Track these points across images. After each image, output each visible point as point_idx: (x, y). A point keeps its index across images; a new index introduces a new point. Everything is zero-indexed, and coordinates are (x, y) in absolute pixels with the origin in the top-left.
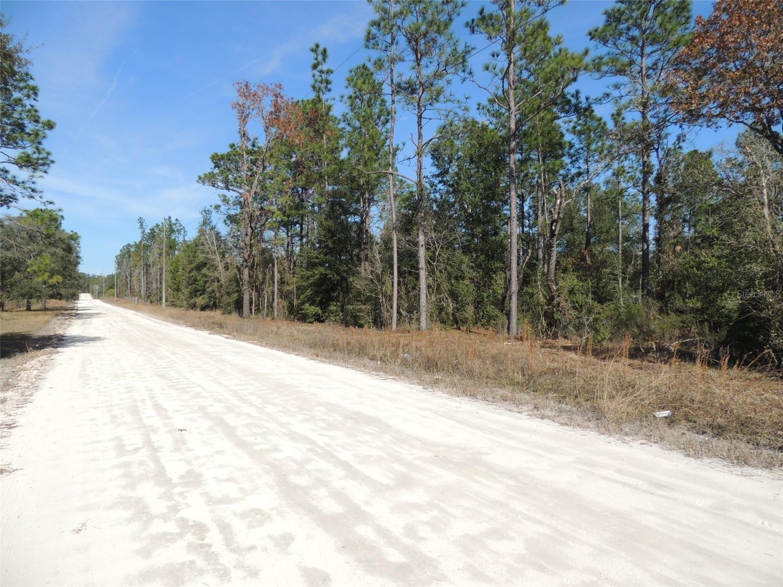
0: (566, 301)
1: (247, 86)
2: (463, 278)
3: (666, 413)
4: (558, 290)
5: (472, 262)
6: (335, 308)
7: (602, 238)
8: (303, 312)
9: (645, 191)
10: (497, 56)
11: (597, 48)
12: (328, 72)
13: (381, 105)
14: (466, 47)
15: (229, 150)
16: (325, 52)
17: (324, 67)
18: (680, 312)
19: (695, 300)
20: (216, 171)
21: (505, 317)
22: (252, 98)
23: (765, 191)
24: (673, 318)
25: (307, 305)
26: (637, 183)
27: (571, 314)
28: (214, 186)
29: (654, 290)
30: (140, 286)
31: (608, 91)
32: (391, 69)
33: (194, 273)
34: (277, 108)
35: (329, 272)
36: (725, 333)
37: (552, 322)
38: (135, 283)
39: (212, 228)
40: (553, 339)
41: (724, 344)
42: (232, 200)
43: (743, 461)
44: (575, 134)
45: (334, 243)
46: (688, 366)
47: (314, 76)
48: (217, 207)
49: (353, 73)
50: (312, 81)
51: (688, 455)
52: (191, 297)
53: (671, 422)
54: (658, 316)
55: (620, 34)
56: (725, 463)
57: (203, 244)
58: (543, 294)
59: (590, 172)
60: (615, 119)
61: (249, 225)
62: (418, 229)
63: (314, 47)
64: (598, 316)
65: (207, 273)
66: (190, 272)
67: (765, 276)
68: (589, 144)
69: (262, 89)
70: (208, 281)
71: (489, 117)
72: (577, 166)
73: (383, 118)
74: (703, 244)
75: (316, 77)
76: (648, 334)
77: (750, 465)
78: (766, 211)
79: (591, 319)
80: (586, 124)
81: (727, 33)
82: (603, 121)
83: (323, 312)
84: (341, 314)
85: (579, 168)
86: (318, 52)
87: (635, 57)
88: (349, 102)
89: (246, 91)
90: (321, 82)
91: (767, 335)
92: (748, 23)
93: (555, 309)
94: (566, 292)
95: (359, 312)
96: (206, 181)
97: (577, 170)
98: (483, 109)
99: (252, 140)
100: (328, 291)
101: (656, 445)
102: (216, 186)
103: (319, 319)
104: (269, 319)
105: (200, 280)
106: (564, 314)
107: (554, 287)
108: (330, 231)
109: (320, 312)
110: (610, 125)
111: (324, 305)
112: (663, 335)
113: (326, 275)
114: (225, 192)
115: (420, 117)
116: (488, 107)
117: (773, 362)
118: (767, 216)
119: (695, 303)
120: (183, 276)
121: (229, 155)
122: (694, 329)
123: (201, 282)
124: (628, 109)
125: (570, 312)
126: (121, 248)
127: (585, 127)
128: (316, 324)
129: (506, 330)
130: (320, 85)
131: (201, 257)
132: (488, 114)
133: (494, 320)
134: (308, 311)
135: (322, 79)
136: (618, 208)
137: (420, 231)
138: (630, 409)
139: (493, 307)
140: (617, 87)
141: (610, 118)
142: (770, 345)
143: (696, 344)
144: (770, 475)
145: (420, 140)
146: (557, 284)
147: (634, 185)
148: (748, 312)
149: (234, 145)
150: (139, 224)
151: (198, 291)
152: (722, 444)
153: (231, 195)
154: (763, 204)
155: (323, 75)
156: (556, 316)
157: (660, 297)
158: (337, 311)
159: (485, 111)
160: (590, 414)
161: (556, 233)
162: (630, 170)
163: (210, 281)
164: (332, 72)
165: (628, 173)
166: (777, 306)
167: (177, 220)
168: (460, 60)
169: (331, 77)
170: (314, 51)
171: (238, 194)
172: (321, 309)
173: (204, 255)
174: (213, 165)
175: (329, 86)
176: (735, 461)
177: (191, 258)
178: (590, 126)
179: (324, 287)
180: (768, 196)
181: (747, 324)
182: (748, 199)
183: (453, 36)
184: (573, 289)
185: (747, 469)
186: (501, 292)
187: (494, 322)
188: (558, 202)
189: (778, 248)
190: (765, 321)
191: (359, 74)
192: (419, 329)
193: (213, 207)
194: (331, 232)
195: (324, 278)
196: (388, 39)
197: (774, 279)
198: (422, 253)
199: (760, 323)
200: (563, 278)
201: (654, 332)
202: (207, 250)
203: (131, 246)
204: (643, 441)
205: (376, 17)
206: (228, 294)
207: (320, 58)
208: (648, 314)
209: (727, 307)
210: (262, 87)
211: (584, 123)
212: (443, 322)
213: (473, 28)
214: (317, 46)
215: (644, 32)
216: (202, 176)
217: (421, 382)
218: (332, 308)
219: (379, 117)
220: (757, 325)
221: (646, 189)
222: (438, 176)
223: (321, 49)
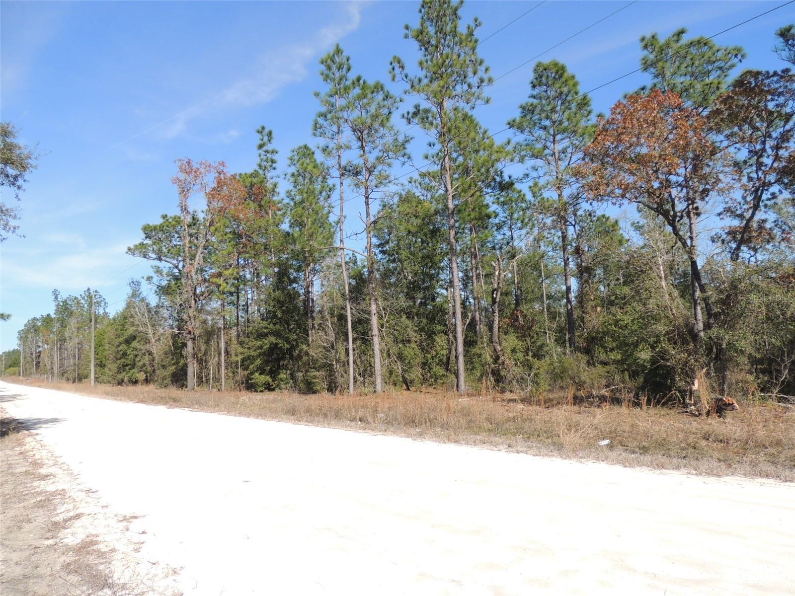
0: (510, 359)
1: (189, 163)
2: (409, 341)
3: (606, 442)
4: (502, 350)
5: (416, 326)
6: (285, 376)
7: (529, 298)
8: (253, 381)
9: (566, 258)
10: (434, 146)
11: (516, 135)
12: (273, 152)
13: (322, 182)
14: (405, 137)
15: (161, 221)
16: (270, 134)
17: (269, 147)
18: (604, 364)
19: (615, 353)
20: (148, 241)
21: (453, 376)
22: (194, 174)
23: (661, 268)
24: (600, 369)
25: (257, 374)
26: (556, 247)
27: (514, 371)
28: (145, 257)
29: (581, 345)
30: (52, 363)
31: (527, 172)
32: (339, 156)
33: (123, 347)
34: (220, 183)
35: (280, 341)
36: (642, 380)
37: (499, 378)
38: (46, 359)
39: (143, 300)
40: (501, 393)
41: (642, 388)
42: (165, 271)
43: (661, 466)
44: (498, 204)
45: (283, 312)
46: (616, 409)
47: (260, 156)
48: (149, 279)
49: (295, 153)
50: (258, 160)
51: (625, 466)
52: (119, 372)
53: (611, 447)
54: (587, 368)
55: (535, 125)
56: (650, 469)
57: (132, 316)
58: (489, 354)
59: (514, 239)
60: (532, 191)
61: (193, 297)
62: (370, 299)
63: (260, 129)
64: (538, 371)
65: (138, 347)
66: (118, 346)
67: (667, 333)
68: (512, 213)
69: (205, 166)
70: (138, 355)
71: (420, 190)
72: (502, 233)
73: (324, 194)
74: (617, 301)
75: (262, 157)
76: (580, 385)
77: (665, 469)
78: (663, 283)
79: (532, 374)
80: (508, 196)
81: (622, 134)
82: (522, 193)
83: (273, 381)
84: (292, 381)
85: (504, 234)
86: (264, 133)
87: (548, 144)
88: (292, 179)
89: (188, 168)
90: (267, 161)
91: (673, 380)
92: (638, 126)
93: (500, 367)
94: (509, 351)
95: (314, 379)
96: (137, 252)
97: (502, 236)
98: (415, 182)
99: (192, 213)
100: (278, 360)
101: (603, 462)
102: (147, 256)
103: (269, 388)
104: (215, 390)
105: (130, 354)
106: (509, 371)
107: (499, 348)
108: (279, 301)
109: (270, 380)
110: (529, 196)
111: (274, 373)
112: (593, 384)
113: (276, 344)
114: (157, 263)
115: (367, 198)
116: (419, 180)
117: (679, 400)
118: (664, 287)
119: (616, 356)
120: (109, 351)
121: (161, 226)
122: (617, 377)
123: (131, 357)
124: (546, 189)
125: (513, 368)
126: (26, 322)
127: (508, 199)
128: (267, 393)
129: (455, 388)
130: (265, 163)
131: (131, 330)
132: (419, 187)
133: (441, 380)
134: (258, 380)
135: (267, 158)
136: (541, 270)
137: (372, 301)
138: (581, 440)
139: (438, 367)
140: (535, 169)
141: (529, 189)
142: (676, 387)
143: (621, 390)
144: (678, 473)
145: (368, 219)
146: (500, 345)
147: (553, 249)
148: (658, 362)
149: (166, 216)
150: (54, 297)
151: (127, 365)
152: (648, 458)
153: (165, 266)
154: (661, 278)
155: (268, 155)
156: (503, 373)
157: (587, 351)
158: (287, 379)
159: (417, 184)
160: (552, 447)
161: (497, 300)
162: (549, 236)
163: (140, 355)
164: (276, 153)
165: (547, 238)
166: (678, 357)
167: (96, 291)
168: (401, 147)
169: (275, 157)
170: (260, 132)
171: (171, 265)
172: (271, 377)
173: (134, 328)
174: (144, 236)
175: (274, 165)
176: (656, 467)
177: (119, 332)
178: (511, 197)
179: (275, 356)
180: (664, 271)
181: (657, 372)
182: (650, 274)
183: (394, 128)
184: (514, 348)
185: (664, 471)
186: (444, 352)
187: (441, 381)
188: (497, 273)
189: (674, 312)
190: (671, 369)
191: (301, 154)
192: (375, 392)
193: (145, 278)
194: (280, 303)
195: (274, 347)
196: (335, 129)
197: (675, 336)
198: (375, 321)
199: (667, 371)
200: (505, 340)
201: (585, 383)
202: (137, 323)
203: (37, 320)
204: (595, 461)
205: (324, 109)
206: (164, 367)
207: (266, 139)
208: (578, 367)
209: (642, 357)
210: (204, 164)
211: (506, 194)
212: (395, 384)
213: (410, 120)
214: (263, 128)
215: (554, 123)
216: (132, 247)
217: (409, 435)
218: (282, 376)
219: (321, 193)
220: (665, 372)
221: (566, 256)
222: (379, 246)
223: (266, 131)
